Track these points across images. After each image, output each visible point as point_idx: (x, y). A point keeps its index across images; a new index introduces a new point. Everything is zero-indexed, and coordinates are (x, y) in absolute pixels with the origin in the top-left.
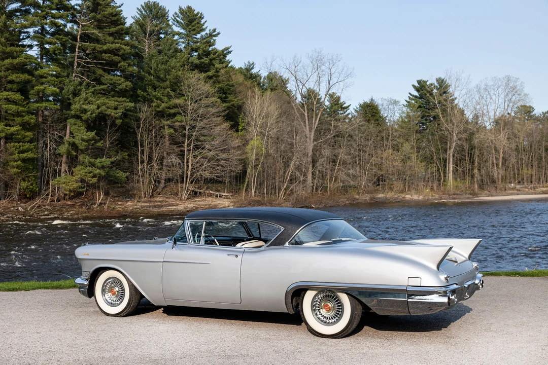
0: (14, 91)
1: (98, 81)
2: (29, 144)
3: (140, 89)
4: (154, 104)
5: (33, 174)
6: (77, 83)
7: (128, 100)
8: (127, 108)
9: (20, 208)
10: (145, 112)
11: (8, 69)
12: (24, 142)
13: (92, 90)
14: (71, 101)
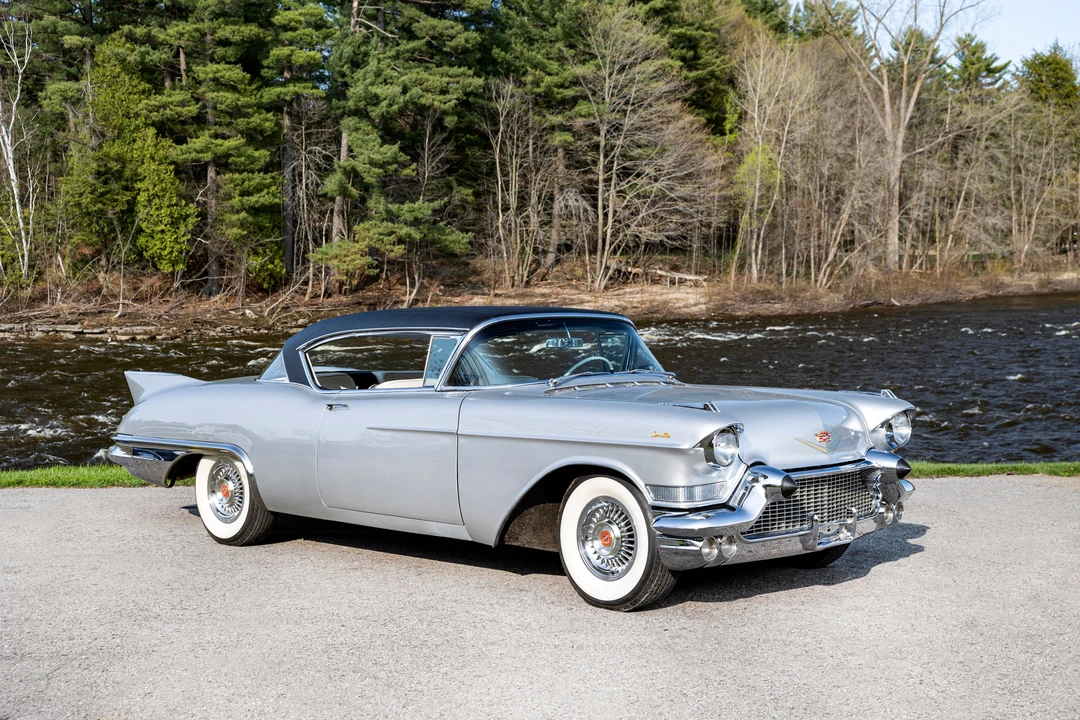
0: (229, 63)
1: (408, 33)
2: (261, 174)
3: (498, 47)
4: (529, 78)
5: (272, 239)
6: (358, 37)
7: (471, 72)
8: (469, 90)
9: (248, 312)
10: (508, 96)
11: (216, 16)
12: (253, 172)
13: (393, 53)
14: (348, 80)
